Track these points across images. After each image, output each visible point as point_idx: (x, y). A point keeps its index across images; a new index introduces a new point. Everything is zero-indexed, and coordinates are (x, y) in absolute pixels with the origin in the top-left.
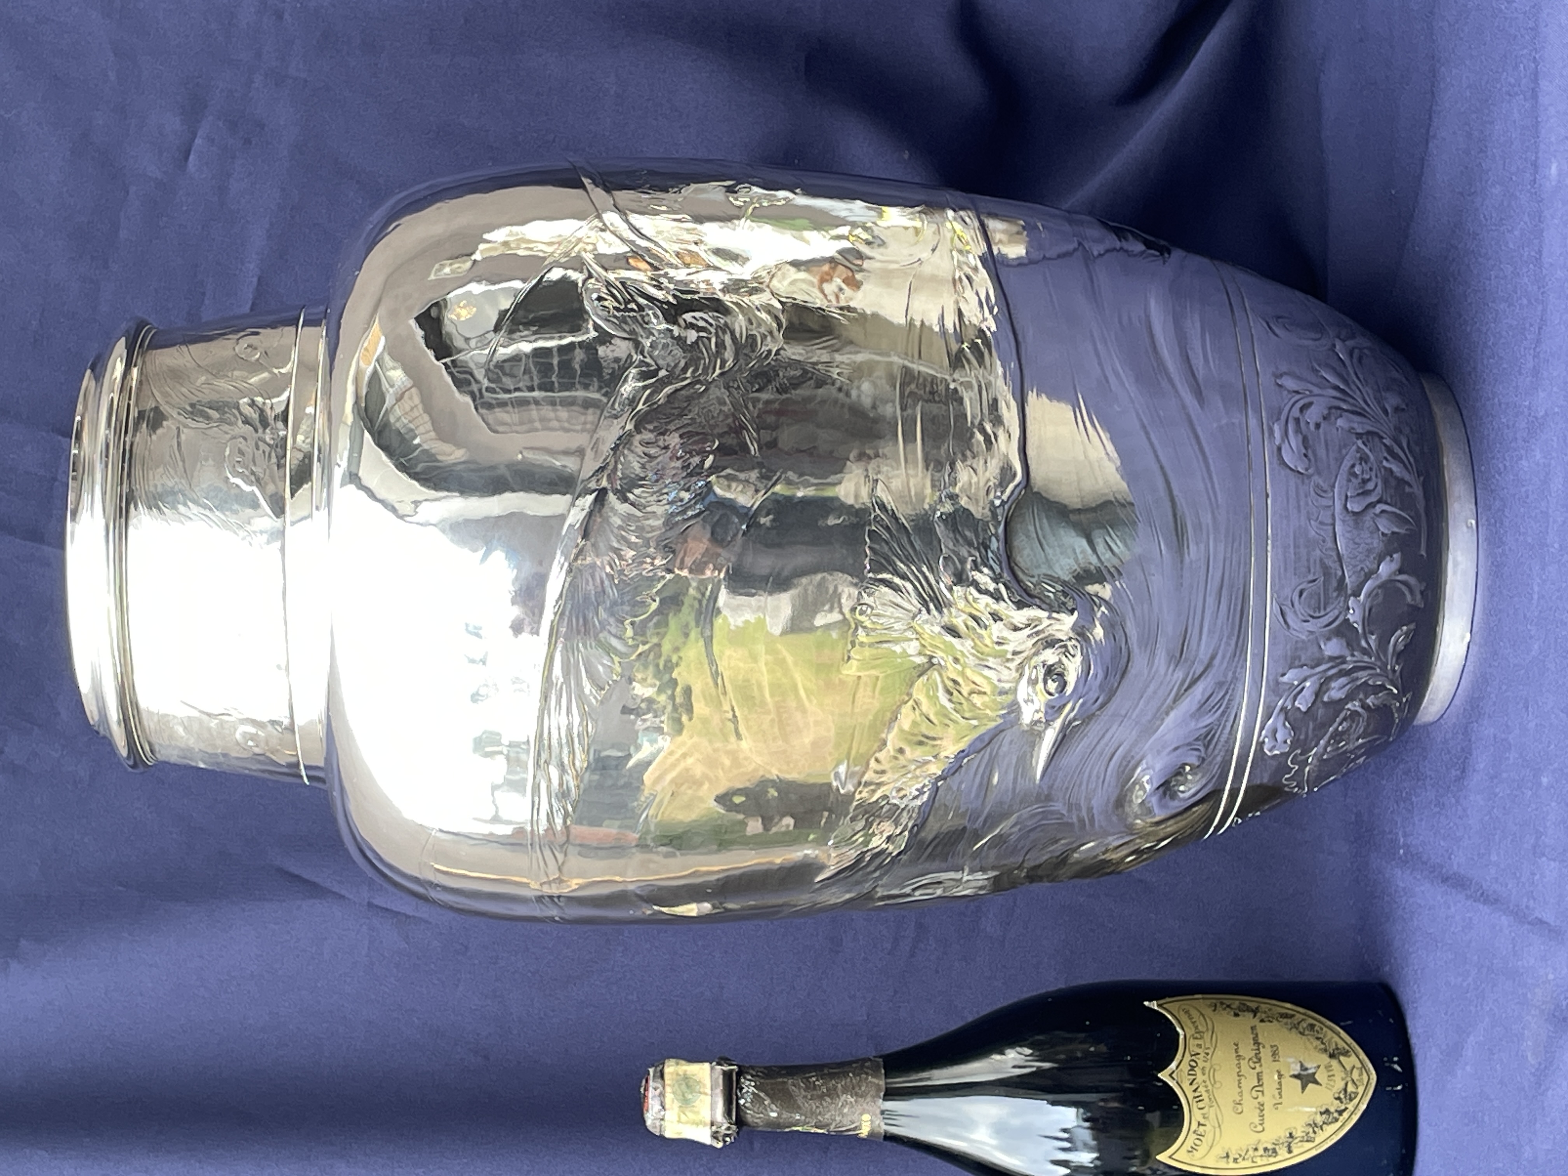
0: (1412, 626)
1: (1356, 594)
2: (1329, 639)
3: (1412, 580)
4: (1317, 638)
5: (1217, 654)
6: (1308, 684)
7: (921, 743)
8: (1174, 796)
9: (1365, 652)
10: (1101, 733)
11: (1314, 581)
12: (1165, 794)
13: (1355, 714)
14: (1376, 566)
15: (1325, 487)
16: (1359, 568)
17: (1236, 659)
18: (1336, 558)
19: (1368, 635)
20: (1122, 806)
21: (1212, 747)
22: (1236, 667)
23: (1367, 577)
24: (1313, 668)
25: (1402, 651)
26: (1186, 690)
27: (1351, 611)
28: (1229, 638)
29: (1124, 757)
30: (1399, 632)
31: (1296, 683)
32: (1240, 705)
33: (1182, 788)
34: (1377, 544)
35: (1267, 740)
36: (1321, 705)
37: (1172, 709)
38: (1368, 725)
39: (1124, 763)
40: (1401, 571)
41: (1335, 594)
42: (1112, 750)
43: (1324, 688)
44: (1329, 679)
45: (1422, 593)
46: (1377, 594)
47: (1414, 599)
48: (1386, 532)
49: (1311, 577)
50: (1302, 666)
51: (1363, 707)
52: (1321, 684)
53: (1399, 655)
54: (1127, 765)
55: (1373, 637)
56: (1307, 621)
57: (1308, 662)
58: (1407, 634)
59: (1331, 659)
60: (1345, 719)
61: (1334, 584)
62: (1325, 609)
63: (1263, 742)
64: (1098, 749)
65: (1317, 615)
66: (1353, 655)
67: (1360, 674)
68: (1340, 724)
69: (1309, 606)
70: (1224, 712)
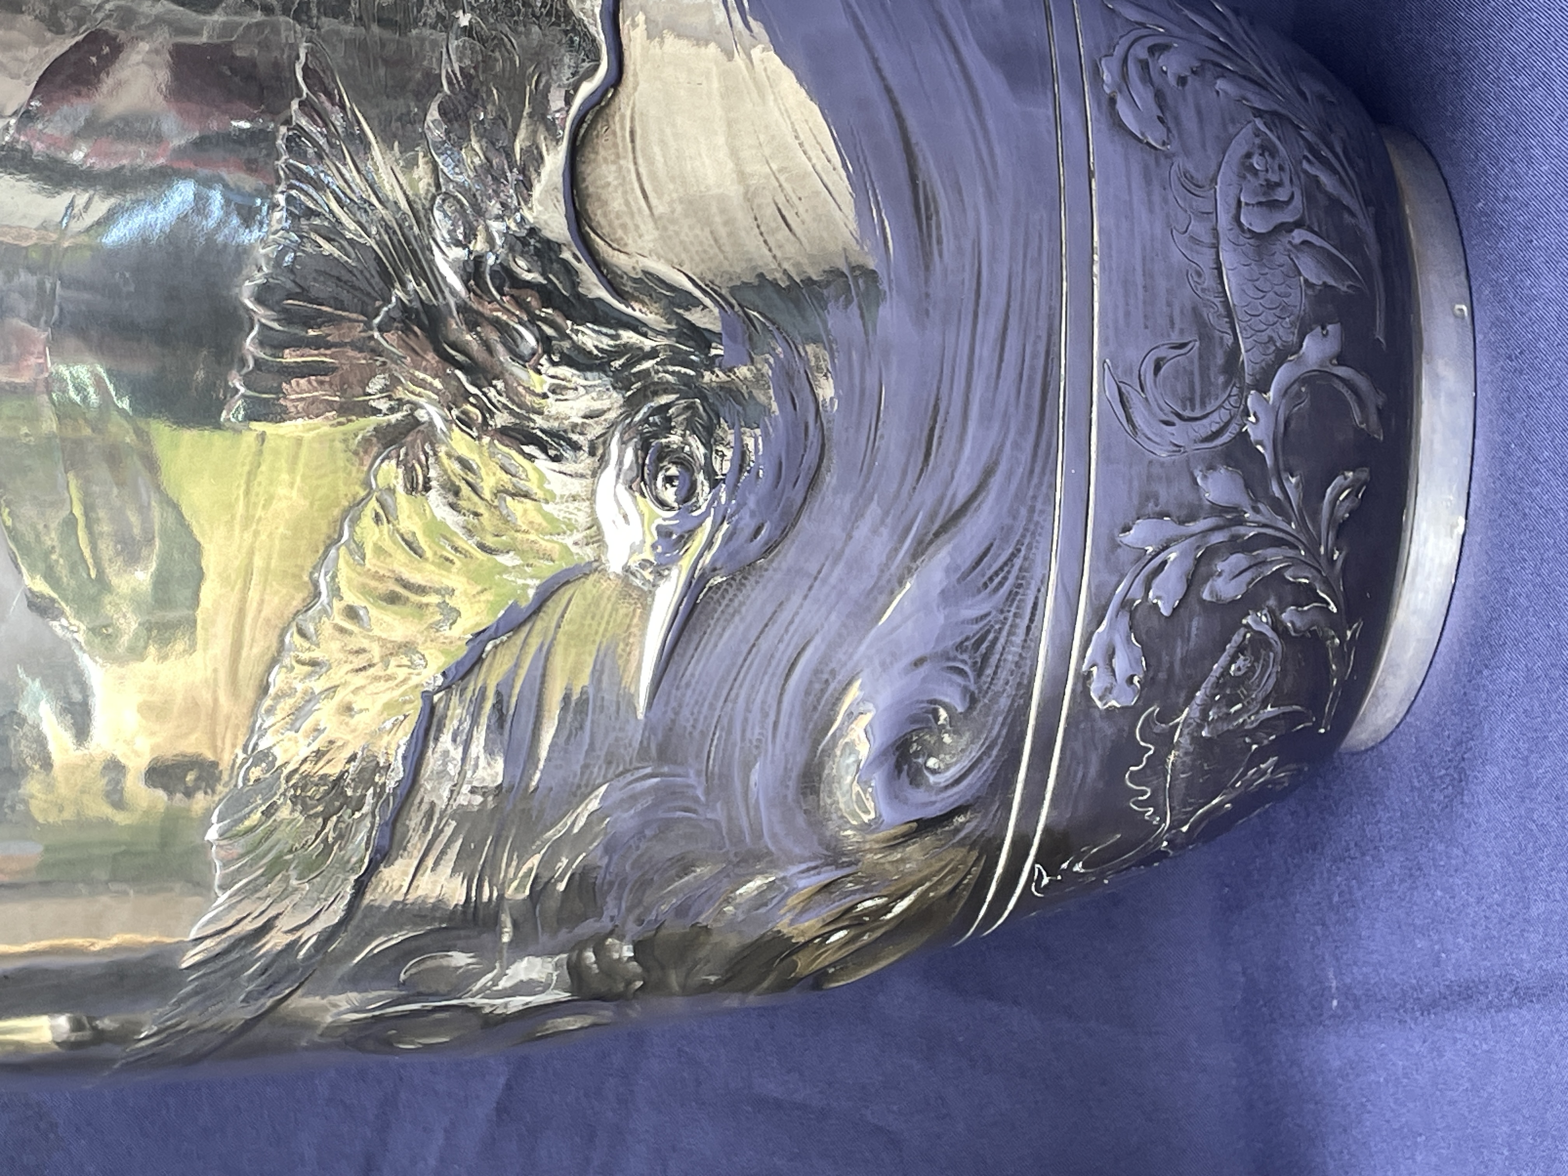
0: (1364, 475)
1: (1262, 387)
2: (1211, 467)
3: (1362, 382)
4: (1188, 461)
5: (996, 463)
6: (1173, 556)
7: (393, 599)
8: (916, 777)
9: (1279, 507)
10: (769, 611)
11: (1182, 346)
12: (898, 768)
13: (1259, 642)
14: (1295, 339)
15: (1199, 177)
16: (1264, 337)
17: (1035, 480)
18: (1222, 310)
19: (1284, 475)
20: (816, 792)
21: (989, 671)
22: (1034, 498)
23: (1281, 357)
24: (1182, 523)
25: (1345, 522)
26: (937, 535)
27: (1252, 419)
28: (1021, 433)
29: (817, 672)
30: (1338, 481)
31: (1150, 549)
32: (1045, 580)
33: (932, 762)
34: (1298, 301)
35: (1095, 669)
36: (1198, 608)
37: (910, 571)
38: (1283, 673)
39: (817, 686)
40: (1341, 359)
41: (1221, 379)
42: (791, 652)
43: (1203, 569)
44: (1211, 553)
45: (1379, 411)
46: (1299, 394)
47: (1365, 420)
48: (1313, 280)
49: (1176, 338)
50: (1161, 515)
51: (1274, 628)
52: (1198, 561)
53: (1341, 529)
54: (823, 691)
55: (1293, 480)
56: (1172, 424)
57: (1172, 509)
58: (1355, 487)
59: (1217, 510)
60: (1241, 649)
61: (1220, 360)
62: (1203, 404)
63: (1090, 673)
64: (764, 645)
65: (1187, 413)
66: (1256, 510)
67: (1271, 553)
68: (1233, 659)
69: (1174, 392)
70: (1011, 596)
